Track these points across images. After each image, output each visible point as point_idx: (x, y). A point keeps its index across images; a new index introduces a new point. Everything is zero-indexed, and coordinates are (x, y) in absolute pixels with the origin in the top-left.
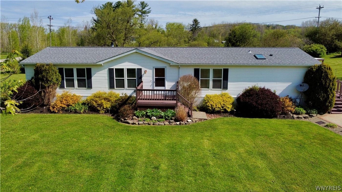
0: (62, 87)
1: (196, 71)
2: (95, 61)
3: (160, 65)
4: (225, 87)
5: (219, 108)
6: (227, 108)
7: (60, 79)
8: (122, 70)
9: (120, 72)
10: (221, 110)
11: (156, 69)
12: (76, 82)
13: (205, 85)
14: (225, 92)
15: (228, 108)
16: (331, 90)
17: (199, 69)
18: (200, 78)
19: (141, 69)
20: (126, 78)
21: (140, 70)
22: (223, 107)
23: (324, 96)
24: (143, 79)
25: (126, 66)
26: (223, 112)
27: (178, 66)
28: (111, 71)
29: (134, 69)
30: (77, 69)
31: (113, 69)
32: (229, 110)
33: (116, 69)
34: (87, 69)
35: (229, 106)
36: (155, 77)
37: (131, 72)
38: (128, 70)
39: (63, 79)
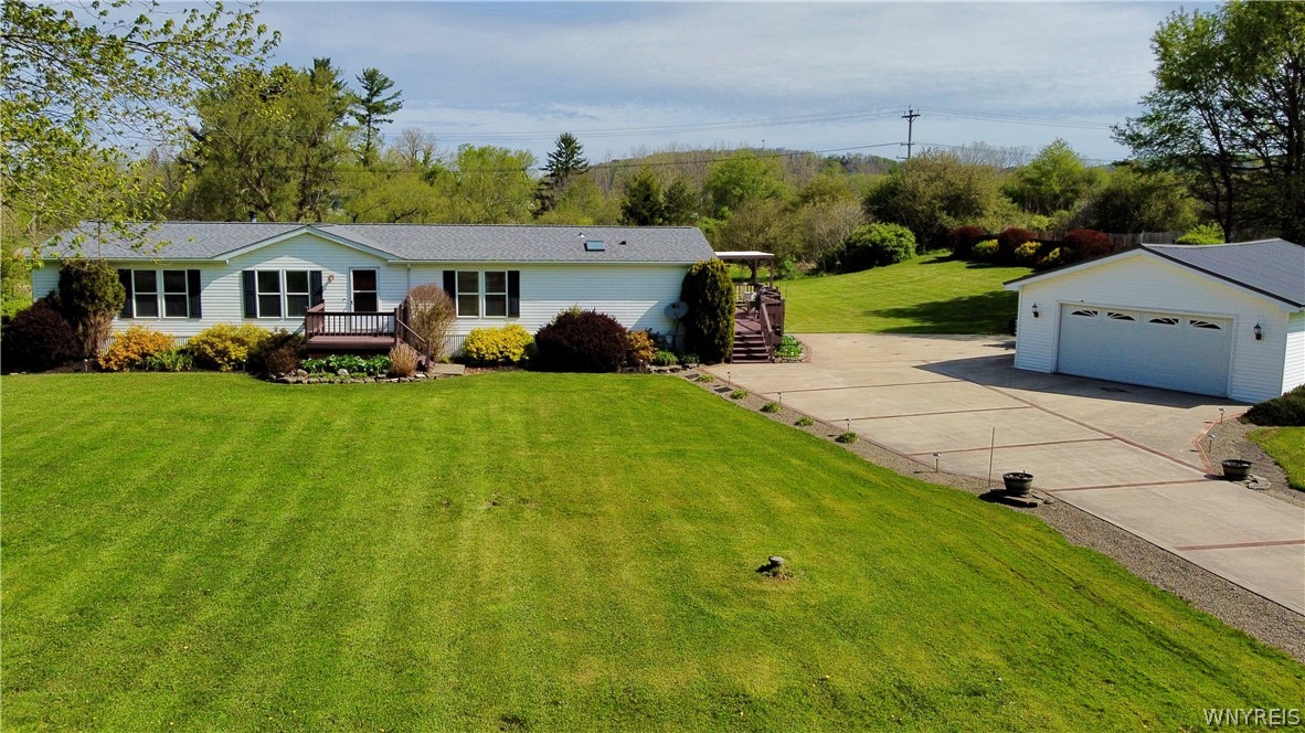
0: (127, 314)
1: (448, 277)
2: (210, 255)
3: (365, 264)
4: (515, 313)
5: (493, 354)
6: (510, 355)
7: (123, 295)
8: (275, 275)
9: (270, 279)
10: (498, 357)
11: (355, 272)
12: (162, 304)
13: (469, 307)
14: (513, 322)
15: (514, 354)
16: (723, 313)
17: (454, 272)
18: (457, 293)
19: (320, 272)
20: (284, 292)
21: (317, 275)
22: (501, 353)
23: (710, 325)
24: (325, 295)
25: (283, 265)
26: (503, 364)
27: (407, 266)
28: (247, 277)
29: (305, 273)
30: (166, 273)
31: (253, 272)
32: (516, 359)
33: (260, 273)
34: (189, 271)
35: (516, 351)
36: (353, 291)
37: (296, 280)
38: (290, 275)
39: (129, 295)
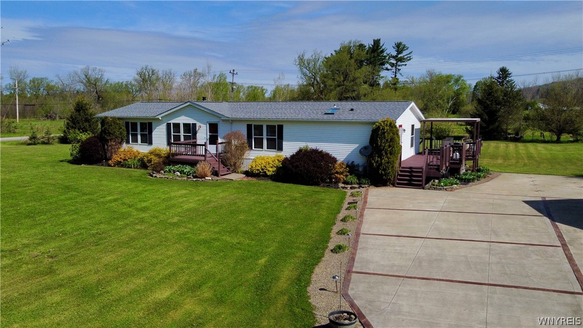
0: (128, 142)
1: (249, 127)
2: (153, 115)
3: (214, 120)
4: (280, 148)
5: (258, 170)
6: (267, 171)
7: (125, 133)
8: (179, 124)
9: (177, 126)
10: (260, 172)
11: (210, 124)
12: (139, 137)
13: (259, 145)
15: (269, 171)
17: (252, 125)
18: (253, 137)
19: (195, 124)
20: (182, 133)
21: (194, 125)
22: (262, 169)
24: (198, 135)
25: (182, 120)
26: (263, 176)
27: (232, 121)
28: (169, 125)
29: (190, 124)
30: (141, 123)
31: (170, 123)
32: (269, 173)
33: (173, 123)
34: (148, 123)
35: (271, 169)
36: (208, 134)
38: (185, 125)
39: (128, 133)
